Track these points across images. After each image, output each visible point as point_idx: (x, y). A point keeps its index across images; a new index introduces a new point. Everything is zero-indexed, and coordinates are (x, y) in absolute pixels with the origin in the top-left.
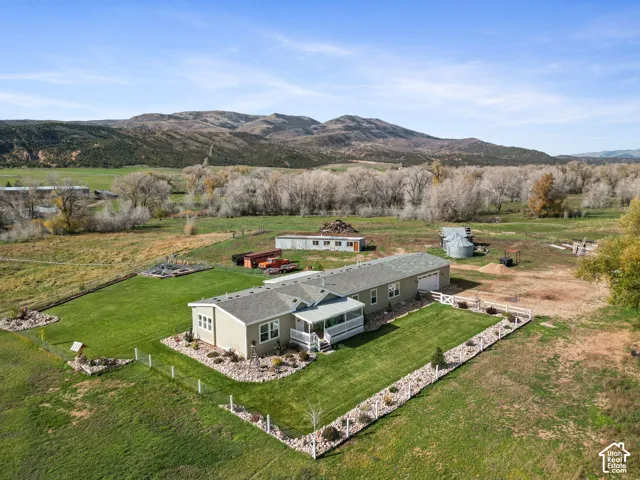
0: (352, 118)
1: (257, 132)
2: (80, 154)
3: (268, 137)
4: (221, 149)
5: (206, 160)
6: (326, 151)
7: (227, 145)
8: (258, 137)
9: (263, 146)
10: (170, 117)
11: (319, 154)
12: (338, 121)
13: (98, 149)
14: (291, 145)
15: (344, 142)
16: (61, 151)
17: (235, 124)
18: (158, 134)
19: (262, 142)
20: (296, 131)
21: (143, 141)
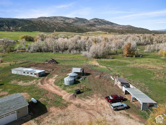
0: (96, 19)
1: (71, 22)
2: (21, 28)
3: (73, 24)
4: (60, 27)
5: (55, 30)
6: (88, 28)
7: (62, 26)
8: (70, 24)
9: (71, 26)
10: (48, 18)
11: (86, 29)
12: (92, 19)
13: (26, 26)
14: (79, 26)
15: (94, 25)
16: (16, 27)
17: (65, 20)
18: (43, 23)
19: (72, 25)
20: (81, 22)
21: (39, 24)
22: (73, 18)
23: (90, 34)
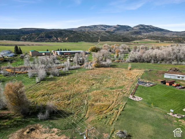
0: (142, 25)
1: (112, 31)
2: (68, 39)
3: (115, 32)
4: (103, 36)
5: (99, 40)
6: (134, 36)
7: (104, 35)
8: (112, 32)
10: (88, 27)
11: (132, 37)
12: (137, 26)
13: (72, 37)
14: (122, 34)
15: (139, 33)
16: (63, 38)
17: (105, 29)
18: (86, 33)
19: (114, 34)
20: (124, 30)
21: (82, 35)
22: (114, 26)
23: (139, 44)
